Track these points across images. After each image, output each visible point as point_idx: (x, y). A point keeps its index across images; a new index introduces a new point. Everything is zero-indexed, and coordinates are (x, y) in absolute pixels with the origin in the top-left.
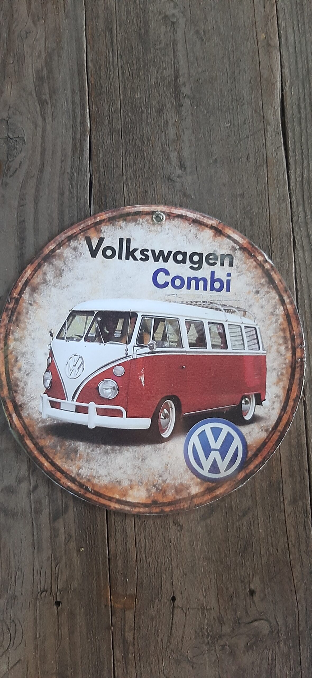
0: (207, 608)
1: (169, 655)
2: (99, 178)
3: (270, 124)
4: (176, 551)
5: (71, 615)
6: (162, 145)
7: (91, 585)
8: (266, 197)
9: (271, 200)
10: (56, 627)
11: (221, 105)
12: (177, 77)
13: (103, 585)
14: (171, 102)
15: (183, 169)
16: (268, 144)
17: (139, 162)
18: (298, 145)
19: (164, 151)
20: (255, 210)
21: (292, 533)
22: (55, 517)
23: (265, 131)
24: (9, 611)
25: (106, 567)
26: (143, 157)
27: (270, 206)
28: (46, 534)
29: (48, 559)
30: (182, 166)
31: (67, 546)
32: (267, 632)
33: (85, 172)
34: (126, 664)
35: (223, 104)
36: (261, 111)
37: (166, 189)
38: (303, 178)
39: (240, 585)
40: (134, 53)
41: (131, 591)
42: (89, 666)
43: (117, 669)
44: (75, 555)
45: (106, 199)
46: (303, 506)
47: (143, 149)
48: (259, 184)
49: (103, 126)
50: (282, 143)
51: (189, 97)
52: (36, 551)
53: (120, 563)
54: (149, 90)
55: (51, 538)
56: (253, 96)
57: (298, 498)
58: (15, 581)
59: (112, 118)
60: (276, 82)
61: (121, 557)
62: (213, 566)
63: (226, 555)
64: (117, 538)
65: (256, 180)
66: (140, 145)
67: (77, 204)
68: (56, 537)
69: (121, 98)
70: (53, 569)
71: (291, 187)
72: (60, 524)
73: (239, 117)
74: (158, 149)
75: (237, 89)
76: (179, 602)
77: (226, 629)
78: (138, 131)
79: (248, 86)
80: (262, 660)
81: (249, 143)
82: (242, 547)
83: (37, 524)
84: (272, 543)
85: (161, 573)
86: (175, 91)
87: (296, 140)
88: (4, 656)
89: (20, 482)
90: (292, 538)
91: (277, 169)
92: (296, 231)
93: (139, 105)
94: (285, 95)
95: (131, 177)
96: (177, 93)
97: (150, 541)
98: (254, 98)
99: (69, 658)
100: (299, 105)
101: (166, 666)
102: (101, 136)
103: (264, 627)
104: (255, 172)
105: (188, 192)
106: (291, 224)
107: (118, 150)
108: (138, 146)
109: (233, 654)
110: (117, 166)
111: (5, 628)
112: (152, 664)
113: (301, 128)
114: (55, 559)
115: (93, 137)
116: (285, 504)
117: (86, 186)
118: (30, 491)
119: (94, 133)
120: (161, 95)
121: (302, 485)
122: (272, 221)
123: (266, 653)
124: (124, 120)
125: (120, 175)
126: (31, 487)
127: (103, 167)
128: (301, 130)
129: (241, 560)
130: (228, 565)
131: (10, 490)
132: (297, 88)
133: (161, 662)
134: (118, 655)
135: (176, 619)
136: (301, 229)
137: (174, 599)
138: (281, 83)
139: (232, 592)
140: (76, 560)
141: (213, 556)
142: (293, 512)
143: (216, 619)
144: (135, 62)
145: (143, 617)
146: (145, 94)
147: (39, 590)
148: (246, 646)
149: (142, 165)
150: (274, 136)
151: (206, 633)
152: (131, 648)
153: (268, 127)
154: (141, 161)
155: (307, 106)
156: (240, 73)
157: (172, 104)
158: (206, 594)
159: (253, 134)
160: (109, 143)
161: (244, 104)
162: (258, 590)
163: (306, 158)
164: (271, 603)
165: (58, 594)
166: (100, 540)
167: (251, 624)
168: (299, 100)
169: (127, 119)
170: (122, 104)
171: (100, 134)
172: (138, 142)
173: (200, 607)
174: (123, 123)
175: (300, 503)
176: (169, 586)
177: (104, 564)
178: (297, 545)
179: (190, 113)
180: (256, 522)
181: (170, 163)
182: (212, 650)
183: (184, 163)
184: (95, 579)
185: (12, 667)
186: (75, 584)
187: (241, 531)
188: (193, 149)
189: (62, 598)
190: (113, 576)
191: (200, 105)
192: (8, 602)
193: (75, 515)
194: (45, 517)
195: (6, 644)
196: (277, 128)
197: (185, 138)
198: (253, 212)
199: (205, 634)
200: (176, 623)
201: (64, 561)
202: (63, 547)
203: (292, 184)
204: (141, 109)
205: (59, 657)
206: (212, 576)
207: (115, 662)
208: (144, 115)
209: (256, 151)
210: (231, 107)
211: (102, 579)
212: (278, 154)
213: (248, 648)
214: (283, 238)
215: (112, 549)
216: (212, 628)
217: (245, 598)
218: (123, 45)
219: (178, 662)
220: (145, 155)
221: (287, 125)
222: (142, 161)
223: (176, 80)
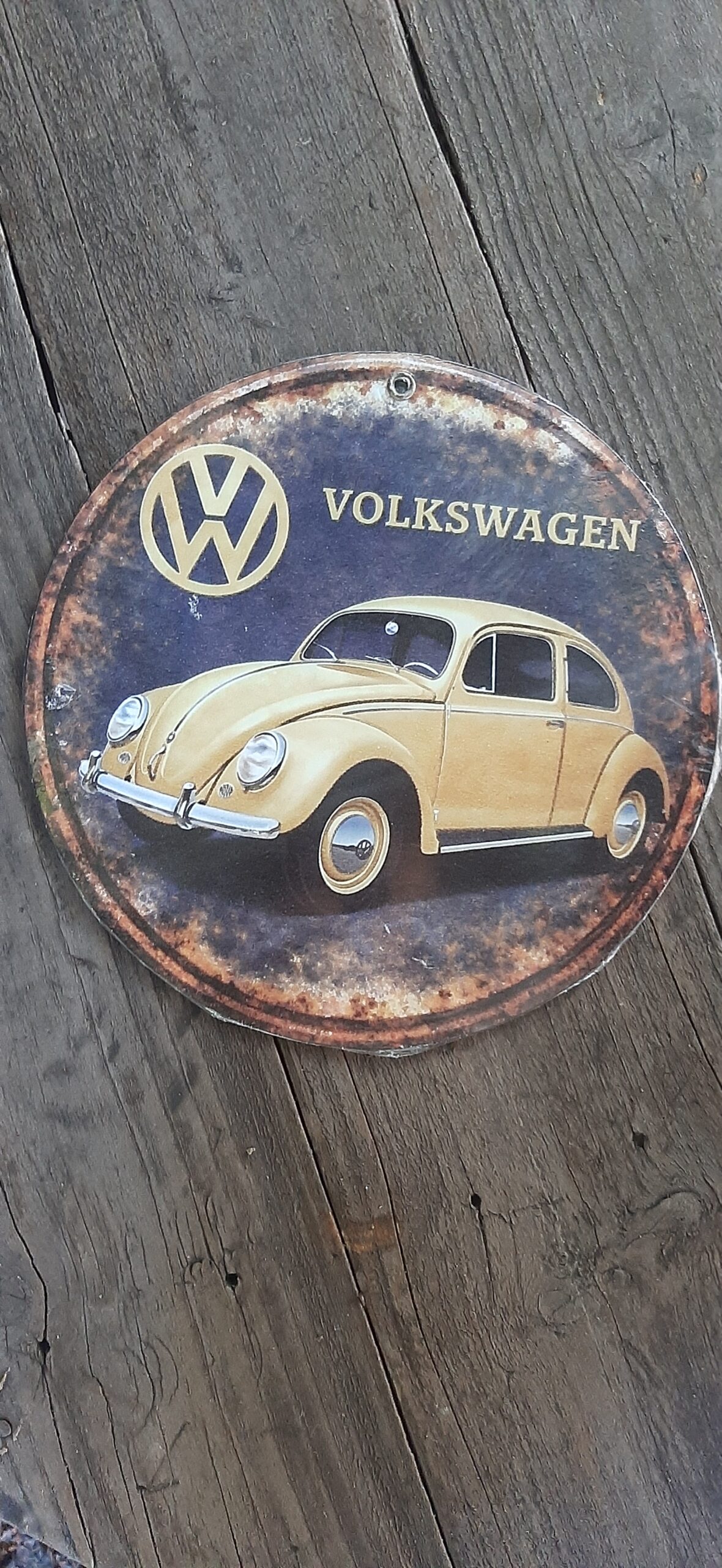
0: (554, 1199)
1: (500, 1320)
2: (57, 340)
3: (399, 114)
4: (452, 1096)
5: (269, 1296)
6: (174, 228)
7: (293, 1223)
8: (436, 279)
9: (449, 280)
10: (243, 1329)
11: (280, 102)
12: (164, 69)
13: (316, 1213)
14: (168, 127)
15: (236, 268)
16: (407, 157)
17: (134, 279)
18: (475, 141)
19: (183, 241)
20: (420, 313)
21: (692, 989)
22: (174, 1098)
23: (393, 129)
24: (133, 1325)
25: (313, 1172)
26: (140, 267)
27: (451, 294)
28: (166, 1141)
29: (185, 1192)
30: (232, 263)
31: (217, 1153)
32: (697, 1216)
33: (22, 336)
34: (415, 1368)
35: (284, 98)
36: (373, 90)
37: (211, 323)
38: (505, 211)
39: (610, 1133)
40: (56, 43)
41: (382, 1208)
42: (336, 1395)
43: (398, 1382)
44: (240, 1166)
45: (85, 383)
46: (698, 927)
47: (135, 251)
48: (413, 253)
49: (34, 224)
50: (438, 146)
51: (204, 105)
52: (154, 1183)
53: (340, 1157)
54: (110, 114)
55: (177, 1145)
56: (344, 62)
57: (683, 912)
58: (128, 1258)
59: (49, 200)
60: (388, 15)
61: (340, 1143)
62: (539, 1105)
63: (562, 1077)
64: (319, 1106)
65: (403, 247)
66: (127, 242)
67: (25, 413)
68: (188, 1140)
69: (55, 150)
70: (202, 1209)
71: (485, 239)
72: (188, 1111)
73: (327, 116)
74: (169, 240)
75: (305, 57)
76: (488, 1204)
77: (606, 1233)
78: (113, 212)
79: (327, 42)
80: (702, 1278)
81: (366, 169)
82: (592, 1049)
83: (139, 1125)
84: (654, 1025)
85: (435, 1154)
86: (170, 100)
87: (468, 132)
88: (150, 1424)
89: (77, 1047)
90: (695, 1002)
91: (442, 209)
92: (521, 333)
93: (99, 154)
94: (415, 40)
95: (125, 318)
96: (175, 102)
97: (392, 1092)
98: (348, 64)
99: (288, 1390)
100: (452, 52)
101: (500, 1347)
102: (34, 248)
103: (687, 1206)
104: (396, 228)
105: (261, 316)
106: (507, 321)
107: (80, 268)
108: (123, 246)
109: (635, 1281)
110: (88, 303)
111: (134, 1363)
112: (469, 1350)
113: (470, 102)
114: (200, 1187)
115: (17, 256)
116: (660, 934)
117: (34, 366)
118: (105, 1061)
119: (17, 246)
120: (142, 117)
121: (685, 881)
122: (462, 327)
123: (707, 1261)
124: (75, 198)
125: (100, 321)
126: (105, 1049)
127: (58, 314)
128: (473, 107)
129: (597, 1079)
130: (572, 1097)
131: (62, 1071)
132: (437, 16)
133: (486, 1341)
134: (392, 1352)
135: (492, 1241)
136: (533, 326)
137: (476, 1200)
138: (398, 14)
139: (596, 1152)
140: (245, 1176)
141: (535, 1086)
142: (681, 945)
143: (580, 1217)
144: (63, 62)
145: (421, 1257)
146: (106, 125)
147: (185, 1264)
148: (660, 1258)
149: (143, 285)
150: (417, 136)
151: (566, 1254)
152: (415, 1329)
153: (398, 120)
154: (138, 278)
155: (470, 49)
156: (301, 21)
157: (172, 131)
158: (543, 1170)
159: (369, 145)
160: (57, 255)
161: (329, 85)
162: (651, 1132)
163: (500, 166)
164: (688, 1152)
165: (227, 1258)
166: (284, 1121)
167: (655, 1209)
168: (449, 40)
169: (82, 194)
170: (61, 163)
171: (32, 242)
172: (119, 237)
173: (537, 1203)
174: (74, 204)
175: (690, 921)
176: (458, 1175)
177: (307, 1168)
178: (708, 1013)
179: (216, 140)
180: (607, 989)
181: (203, 263)
182: (589, 1286)
183: (233, 254)
184: (296, 1206)
185: (174, 1442)
186: (258, 1227)
187: (580, 1017)
188: (245, 217)
189: (238, 1265)
190: (332, 1188)
191: (233, 114)
192: (125, 1307)
193: (215, 1083)
194: (152, 1106)
195: (146, 1398)
196: (419, 118)
197: (221, 198)
198: (417, 318)
199: (564, 1256)
200: (494, 1249)
201: (219, 1187)
202: (210, 1156)
203: (486, 233)
204: (105, 163)
205: (267, 1393)
206: (545, 1130)
207: (389, 1369)
208: (117, 173)
209: (386, 181)
210: (303, 99)
211: (311, 1201)
212: (436, 173)
213: (665, 1260)
214: (499, 356)
215: (315, 1132)
216: (577, 1239)
217: (628, 1156)
218: (27, 32)
219: (522, 1331)
220: (144, 262)
221: (438, 104)
222: (141, 275)
223: (164, 77)
